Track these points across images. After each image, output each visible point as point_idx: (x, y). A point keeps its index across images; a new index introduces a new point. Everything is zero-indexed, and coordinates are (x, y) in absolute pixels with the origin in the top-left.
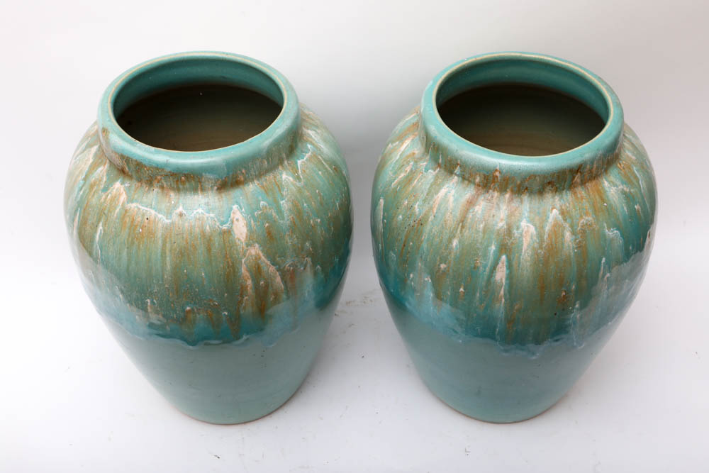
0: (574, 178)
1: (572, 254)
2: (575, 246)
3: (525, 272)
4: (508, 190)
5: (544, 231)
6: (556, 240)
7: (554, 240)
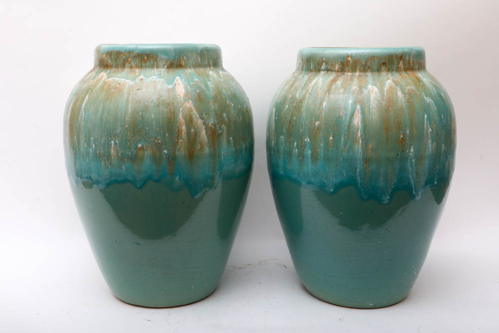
0: (399, 63)
1: (404, 106)
2: (406, 101)
3: (374, 117)
4: (357, 70)
5: (384, 91)
6: (392, 95)
7: (391, 95)
